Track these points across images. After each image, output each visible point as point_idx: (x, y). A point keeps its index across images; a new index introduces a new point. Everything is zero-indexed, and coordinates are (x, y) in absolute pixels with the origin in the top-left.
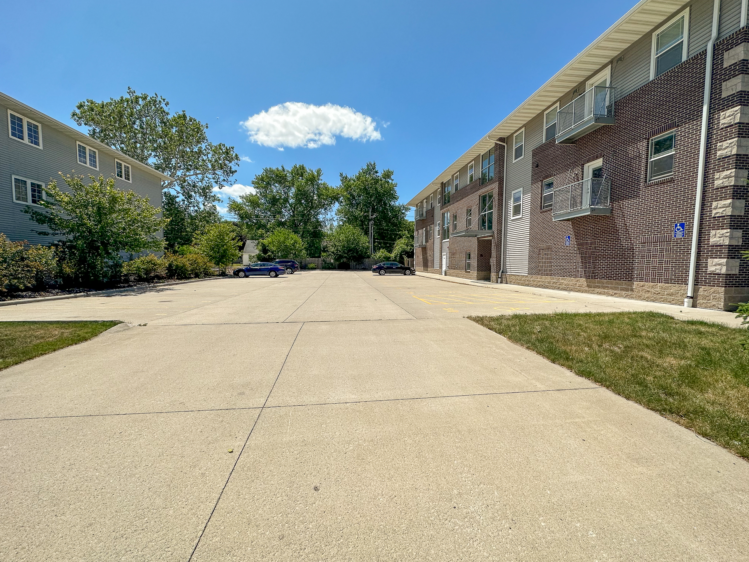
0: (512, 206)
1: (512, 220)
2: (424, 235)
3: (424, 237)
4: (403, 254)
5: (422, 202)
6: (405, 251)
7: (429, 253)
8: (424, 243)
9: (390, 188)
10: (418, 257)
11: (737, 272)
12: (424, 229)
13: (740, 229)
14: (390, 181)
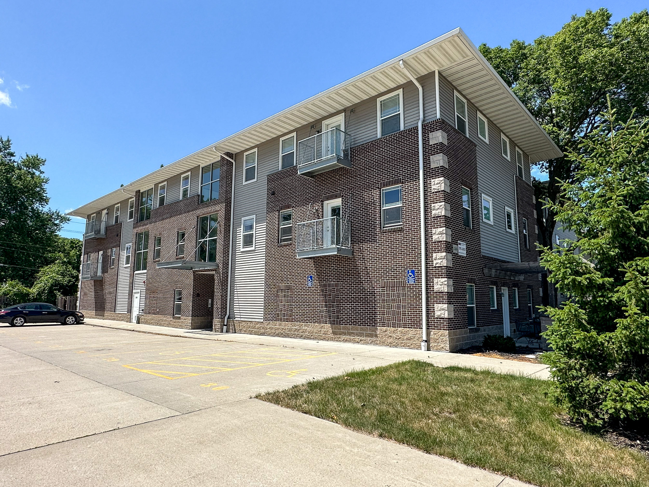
0: (241, 235)
1: (241, 252)
2: (100, 261)
3: (100, 266)
4: (55, 290)
5: (99, 213)
6: (59, 284)
7: (108, 289)
8: (99, 273)
9: (35, 182)
10: (85, 294)
11: (453, 316)
12: (101, 253)
13: (452, 278)
14: (37, 173)
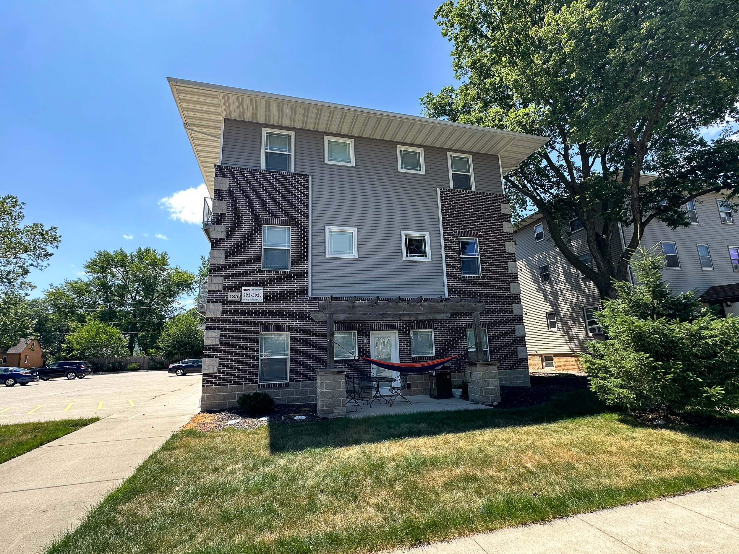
11: (216, 370)
13: (218, 329)
